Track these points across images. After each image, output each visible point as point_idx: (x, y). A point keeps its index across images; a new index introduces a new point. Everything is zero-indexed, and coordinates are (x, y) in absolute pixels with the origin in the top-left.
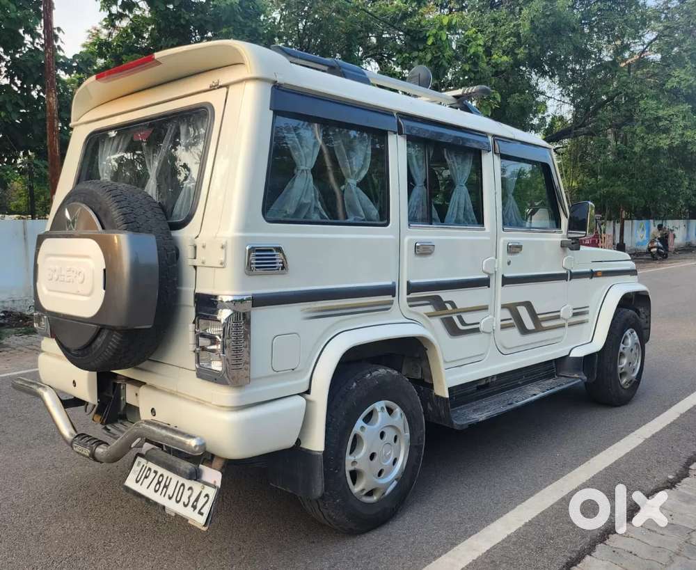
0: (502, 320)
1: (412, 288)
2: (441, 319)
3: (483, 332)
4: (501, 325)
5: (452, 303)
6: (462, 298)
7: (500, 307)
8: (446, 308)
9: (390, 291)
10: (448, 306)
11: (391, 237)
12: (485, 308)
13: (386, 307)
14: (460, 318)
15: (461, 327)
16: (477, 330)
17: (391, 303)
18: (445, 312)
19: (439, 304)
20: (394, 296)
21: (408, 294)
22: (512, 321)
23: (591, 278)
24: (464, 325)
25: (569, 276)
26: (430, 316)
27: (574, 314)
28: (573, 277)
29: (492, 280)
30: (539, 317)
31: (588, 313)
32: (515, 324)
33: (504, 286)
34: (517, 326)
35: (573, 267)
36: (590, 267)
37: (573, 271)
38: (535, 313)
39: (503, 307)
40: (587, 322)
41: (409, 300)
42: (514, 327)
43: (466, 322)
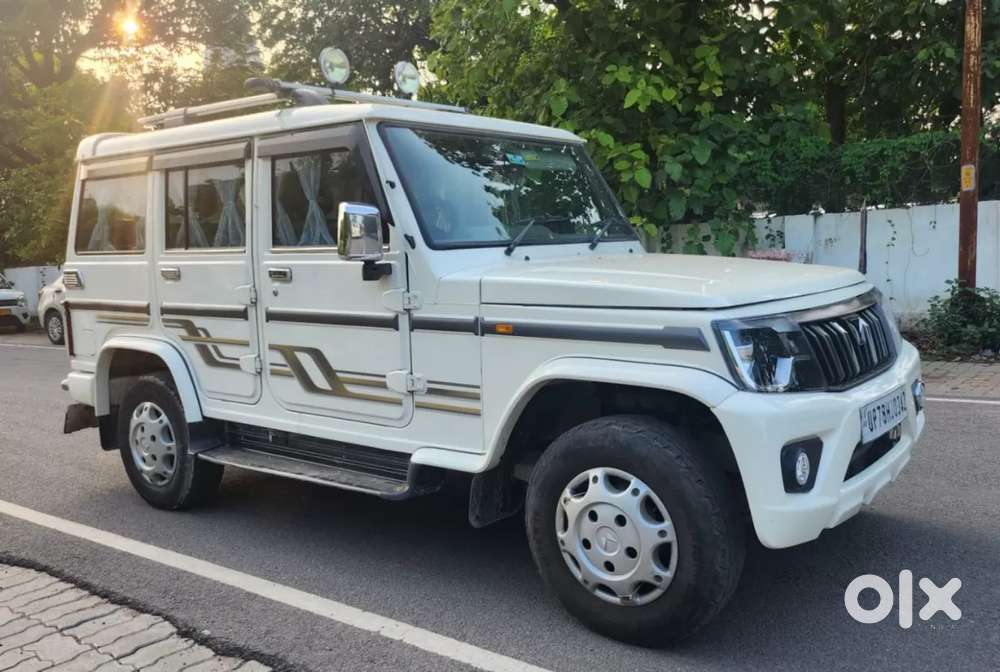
0: (274, 364)
1: (165, 311)
2: (196, 345)
3: (244, 371)
4: (271, 370)
5: (205, 331)
6: (217, 328)
7: (267, 346)
8: (199, 335)
9: (146, 310)
10: (201, 333)
11: (145, 263)
12: (246, 344)
13: (142, 323)
14: (216, 348)
15: (218, 359)
16: (236, 367)
17: (148, 320)
18: (197, 338)
19: (193, 331)
20: (149, 314)
21: (162, 314)
22: (288, 369)
23: (482, 335)
24: (221, 356)
25: (404, 322)
26: (184, 339)
27: (431, 391)
28: (417, 325)
29: (251, 313)
30: (339, 375)
31: (476, 397)
32: (293, 373)
33: (270, 322)
34: (298, 377)
35: (416, 309)
36: (477, 315)
37: (417, 315)
38: (330, 367)
39: (272, 347)
40: (477, 414)
41: (164, 320)
42: (292, 376)
43: (224, 354)
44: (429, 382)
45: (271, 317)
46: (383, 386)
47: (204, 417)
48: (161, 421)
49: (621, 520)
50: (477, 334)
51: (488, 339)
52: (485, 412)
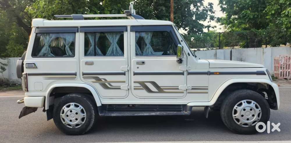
0: (134, 87)
1: (85, 74)
2: (100, 84)
3: (123, 89)
4: (134, 88)
5: (104, 79)
7: (133, 82)
8: (102, 81)
9: (75, 74)
11: (75, 60)
12: (124, 82)
13: (74, 78)
14: (109, 84)
15: (110, 87)
16: (120, 89)
19: (98, 80)
20: (76, 76)
21: (83, 75)
22: (142, 87)
23: (210, 75)
24: (112, 86)
25: (185, 73)
26: (93, 82)
27: (192, 89)
28: (190, 74)
29: (127, 73)
30: (161, 87)
31: (207, 89)
32: (143, 88)
33: (135, 75)
34: (145, 89)
35: (189, 70)
36: (208, 70)
37: (189, 71)
38: (158, 86)
39: (135, 82)
40: (207, 93)
41: (83, 77)
42: (143, 89)
43: (113, 85)
44: (192, 87)
45: (135, 74)
46: (178, 89)
47: (102, 104)
48: (80, 108)
49: (251, 110)
50: (208, 75)
51: (211, 76)
52: (209, 92)
